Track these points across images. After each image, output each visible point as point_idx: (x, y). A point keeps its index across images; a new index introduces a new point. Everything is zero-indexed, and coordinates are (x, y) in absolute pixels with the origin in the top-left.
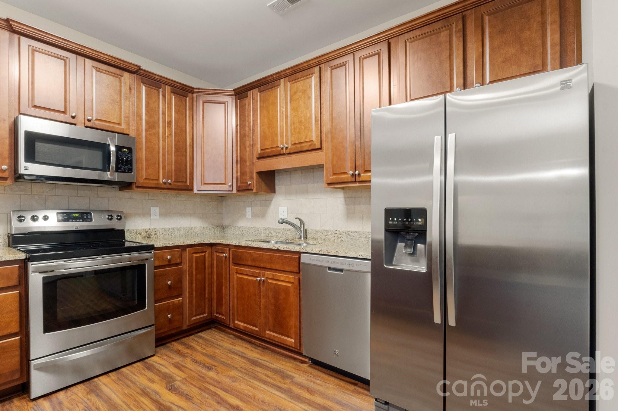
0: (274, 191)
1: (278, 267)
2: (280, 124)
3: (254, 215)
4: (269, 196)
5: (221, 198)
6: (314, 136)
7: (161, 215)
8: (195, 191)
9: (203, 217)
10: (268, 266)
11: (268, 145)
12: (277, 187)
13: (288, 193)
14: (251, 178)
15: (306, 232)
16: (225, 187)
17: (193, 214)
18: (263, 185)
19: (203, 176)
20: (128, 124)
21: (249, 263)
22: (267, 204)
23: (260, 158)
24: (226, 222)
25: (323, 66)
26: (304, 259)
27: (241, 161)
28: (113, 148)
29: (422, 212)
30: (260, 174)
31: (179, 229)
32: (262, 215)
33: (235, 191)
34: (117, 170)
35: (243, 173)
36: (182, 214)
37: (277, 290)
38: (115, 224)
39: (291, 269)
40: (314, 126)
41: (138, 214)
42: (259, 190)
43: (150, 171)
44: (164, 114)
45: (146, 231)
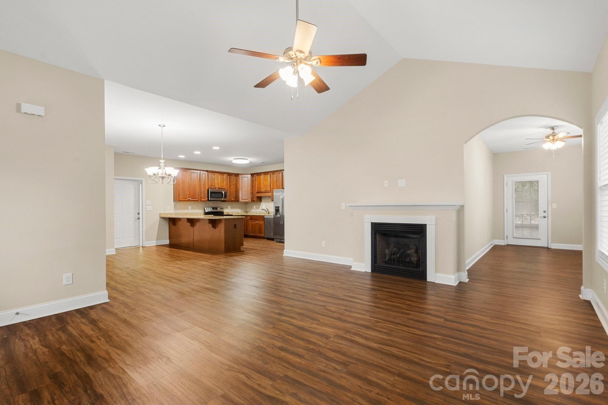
0: (261, 201)
1: (260, 219)
2: (262, 185)
3: (256, 208)
4: (260, 203)
5: (246, 203)
6: (269, 189)
7: (231, 208)
8: (240, 202)
9: (241, 209)
10: (258, 219)
11: (259, 190)
12: (262, 200)
13: (265, 202)
14: (255, 198)
15: (269, 212)
16: (248, 200)
17: (238, 208)
18: (258, 200)
19: (242, 197)
20: (225, 186)
21: (254, 219)
22: (260, 205)
23: (257, 193)
24: (248, 210)
25: (271, 173)
26: (265, 217)
27: (252, 193)
28: (223, 193)
29: (279, 207)
30: (257, 197)
31: (235, 212)
32: (258, 208)
33: (250, 201)
34: (224, 198)
35: (253, 197)
36: (236, 208)
37: (260, 225)
38: (222, 210)
39: (262, 219)
40: (269, 187)
41: (226, 208)
42: (257, 201)
43: (230, 197)
44: (233, 182)
45: (227, 212)
